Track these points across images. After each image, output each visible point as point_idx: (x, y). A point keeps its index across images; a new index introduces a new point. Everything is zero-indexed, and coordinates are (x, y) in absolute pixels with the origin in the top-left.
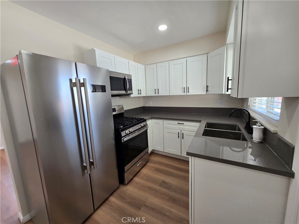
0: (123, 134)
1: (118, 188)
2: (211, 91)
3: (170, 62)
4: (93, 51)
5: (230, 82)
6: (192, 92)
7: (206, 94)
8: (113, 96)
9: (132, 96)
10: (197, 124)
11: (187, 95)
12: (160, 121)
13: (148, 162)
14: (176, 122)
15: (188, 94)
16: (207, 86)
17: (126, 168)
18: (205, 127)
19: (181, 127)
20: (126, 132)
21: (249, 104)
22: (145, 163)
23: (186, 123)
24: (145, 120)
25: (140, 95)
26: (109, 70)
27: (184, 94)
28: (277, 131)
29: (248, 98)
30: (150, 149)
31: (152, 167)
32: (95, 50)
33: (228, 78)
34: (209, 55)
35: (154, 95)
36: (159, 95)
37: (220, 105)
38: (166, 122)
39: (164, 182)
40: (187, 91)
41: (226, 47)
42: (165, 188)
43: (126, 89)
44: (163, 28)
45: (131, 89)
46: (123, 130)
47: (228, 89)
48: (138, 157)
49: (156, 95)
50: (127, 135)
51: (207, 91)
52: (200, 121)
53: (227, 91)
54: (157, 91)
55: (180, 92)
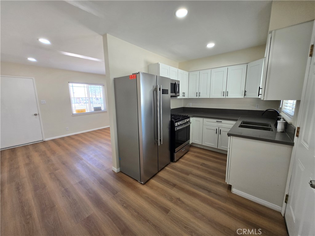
0: (176, 124)
1: (169, 163)
2: (249, 95)
3: (213, 70)
4: (158, 65)
5: (260, 89)
6: (230, 96)
7: (243, 97)
8: (171, 96)
9: (178, 97)
10: (234, 123)
11: (225, 98)
12: (201, 119)
13: (188, 151)
14: (215, 120)
15: (227, 97)
16: (245, 91)
17: (176, 150)
18: (241, 123)
19: (220, 124)
20: (178, 124)
21: (281, 107)
22: (186, 152)
23: (223, 121)
24: (189, 118)
25: (184, 97)
26: (171, 79)
27: (223, 97)
28: (291, 122)
29: (281, 101)
30: (191, 141)
31: (193, 155)
32: (159, 64)
33: (260, 87)
34: (248, 64)
35: (195, 97)
36: (200, 97)
37: (256, 108)
38: (206, 120)
39: (204, 164)
40: (227, 94)
41: (264, 60)
42: (205, 167)
43: (176, 92)
44: (211, 45)
45: (179, 92)
46: (176, 122)
47: (259, 94)
48: (183, 144)
49: (197, 97)
50: (178, 126)
51: (245, 95)
52: (236, 120)
53: (259, 96)
54: (198, 94)
55: (220, 96)
